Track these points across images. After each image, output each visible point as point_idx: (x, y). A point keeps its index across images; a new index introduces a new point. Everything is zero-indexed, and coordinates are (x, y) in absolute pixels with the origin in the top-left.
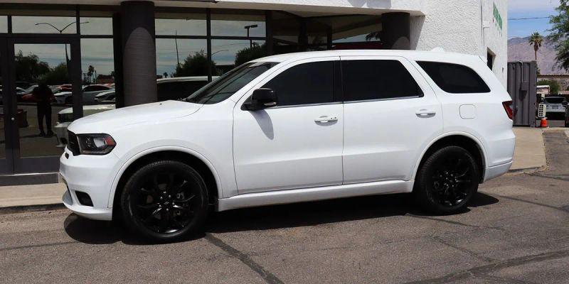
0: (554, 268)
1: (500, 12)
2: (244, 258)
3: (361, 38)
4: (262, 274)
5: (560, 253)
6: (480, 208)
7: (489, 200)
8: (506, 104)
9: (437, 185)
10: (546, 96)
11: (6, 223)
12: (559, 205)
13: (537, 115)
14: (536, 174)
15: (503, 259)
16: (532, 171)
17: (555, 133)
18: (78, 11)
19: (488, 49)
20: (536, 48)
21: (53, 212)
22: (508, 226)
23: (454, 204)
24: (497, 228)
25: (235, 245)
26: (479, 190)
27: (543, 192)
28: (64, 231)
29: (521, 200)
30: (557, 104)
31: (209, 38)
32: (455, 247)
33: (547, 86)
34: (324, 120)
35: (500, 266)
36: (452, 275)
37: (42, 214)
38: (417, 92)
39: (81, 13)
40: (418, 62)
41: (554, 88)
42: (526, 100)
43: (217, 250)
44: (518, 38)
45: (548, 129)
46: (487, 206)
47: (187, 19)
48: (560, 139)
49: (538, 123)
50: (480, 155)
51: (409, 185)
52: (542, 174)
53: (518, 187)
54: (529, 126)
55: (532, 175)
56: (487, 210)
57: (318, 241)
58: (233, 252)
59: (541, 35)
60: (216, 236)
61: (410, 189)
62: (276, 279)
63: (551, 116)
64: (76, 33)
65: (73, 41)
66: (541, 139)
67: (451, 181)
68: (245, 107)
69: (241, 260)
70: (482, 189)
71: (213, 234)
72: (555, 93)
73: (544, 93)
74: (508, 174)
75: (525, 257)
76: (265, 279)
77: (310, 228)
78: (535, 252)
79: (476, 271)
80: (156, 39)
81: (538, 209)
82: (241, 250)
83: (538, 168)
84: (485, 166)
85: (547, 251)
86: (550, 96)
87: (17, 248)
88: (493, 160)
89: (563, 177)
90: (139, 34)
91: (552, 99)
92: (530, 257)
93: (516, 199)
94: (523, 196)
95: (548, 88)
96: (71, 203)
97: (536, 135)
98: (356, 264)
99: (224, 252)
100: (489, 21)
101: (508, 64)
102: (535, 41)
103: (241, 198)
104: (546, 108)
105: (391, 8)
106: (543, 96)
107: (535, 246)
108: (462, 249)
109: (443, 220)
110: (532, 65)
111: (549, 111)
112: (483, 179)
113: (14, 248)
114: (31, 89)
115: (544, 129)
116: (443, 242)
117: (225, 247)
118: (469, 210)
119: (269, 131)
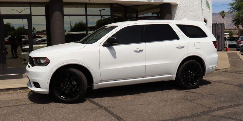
0: (237, 111)
1: (209, 3)
2: (106, 109)
3: (150, 15)
4: (114, 116)
5: (239, 104)
6: (204, 86)
7: (207, 83)
8: (214, 42)
9: (185, 77)
10: (228, 38)
11: (3, 96)
12: (236, 84)
13: (225, 46)
14: (226, 71)
15: (215, 107)
16: (225, 70)
17: (233, 53)
18: (30, 5)
19: (204, 18)
20: (223, 17)
21: (22, 91)
22: (216, 93)
23: (193, 84)
24: (212, 94)
25: (101, 104)
26: (203, 78)
27: (229, 79)
28: (28, 99)
29: (220, 82)
30: (233, 41)
31: (86, 15)
32: (194, 103)
33: (228, 33)
34: (138, 50)
35: (214, 111)
36: (194, 115)
37: (17, 92)
38: (177, 38)
39: (32, 5)
40: (177, 25)
41: (231, 34)
42: (220, 39)
43: (94, 106)
44: (215, 13)
45: (229, 52)
46: (206, 85)
47: (77, 7)
48: (235, 56)
49: (225, 49)
50: (203, 63)
51: (174, 77)
52: (229, 71)
53: (219, 77)
54: (221, 51)
55: (225, 71)
56: (206, 87)
57: (137, 101)
58: (101, 107)
59: (225, 12)
60: (93, 100)
61: (174, 79)
62: (120, 118)
63: (231, 46)
64: (30, 14)
65: (29, 17)
66: (227, 56)
67: (191, 75)
68: (104, 45)
69: (105, 110)
70: (204, 78)
71: (92, 99)
72: (231, 36)
73: (227, 36)
74: (216, 71)
75: (224, 107)
76: (115, 118)
77: (133, 96)
78: (228, 104)
79: (204, 113)
80: (64, 16)
81: (228, 86)
82: (104, 106)
83: (227, 68)
84: (205, 68)
85: (233, 104)
86: (230, 37)
87: (9, 106)
88: (209, 65)
89: (238, 72)
90: (57, 14)
91: (231, 39)
92: (226, 106)
93: (219, 82)
94: (222, 81)
95: (229, 34)
96: (31, 87)
97: (225, 54)
98: (153, 111)
99: (98, 107)
100: (205, 7)
101: (212, 24)
102: (223, 14)
103: (104, 84)
104: (228, 43)
105: (164, 2)
106: (227, 38)
107: (228, 102)
108: (198, 104)
109: (188, 92)
110: (222, 25)
111: (230, 44)
112: (205, 74)
113: (7, 107)
114: (8, 38)
115: (228, 52)
116: (189, 101)
117: (97, 105)
118: (199, 87)
119: (114, 55)
